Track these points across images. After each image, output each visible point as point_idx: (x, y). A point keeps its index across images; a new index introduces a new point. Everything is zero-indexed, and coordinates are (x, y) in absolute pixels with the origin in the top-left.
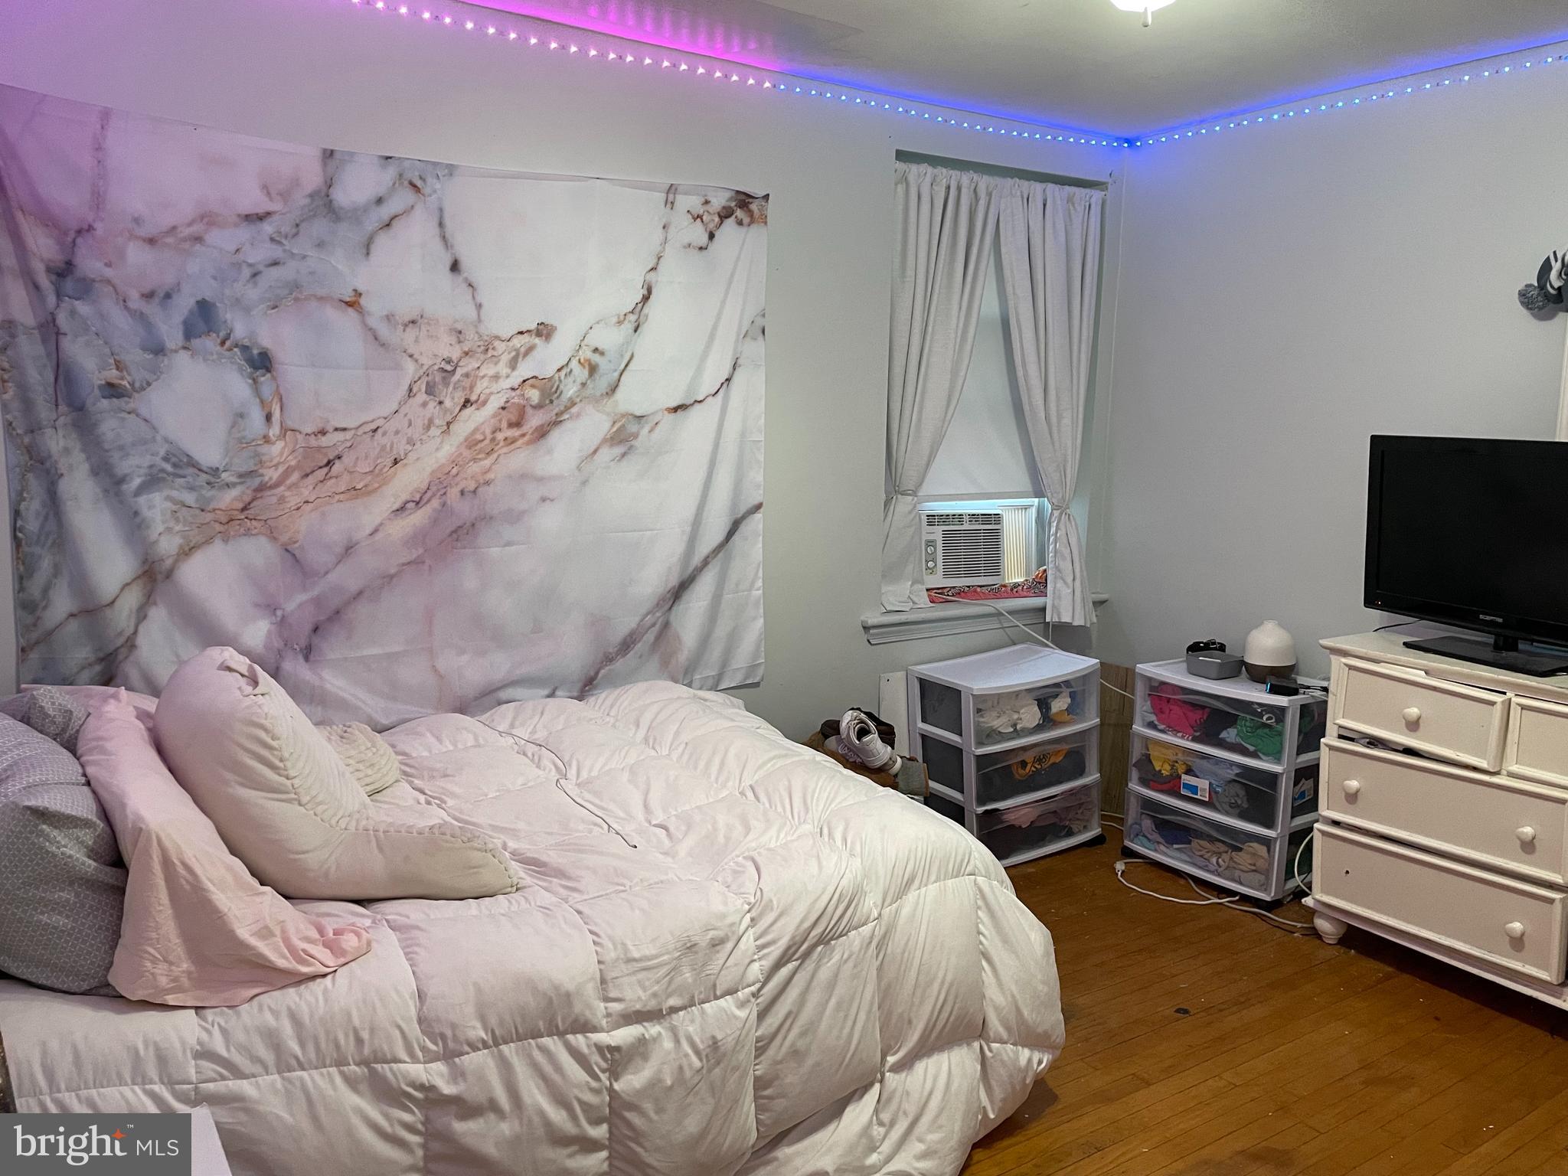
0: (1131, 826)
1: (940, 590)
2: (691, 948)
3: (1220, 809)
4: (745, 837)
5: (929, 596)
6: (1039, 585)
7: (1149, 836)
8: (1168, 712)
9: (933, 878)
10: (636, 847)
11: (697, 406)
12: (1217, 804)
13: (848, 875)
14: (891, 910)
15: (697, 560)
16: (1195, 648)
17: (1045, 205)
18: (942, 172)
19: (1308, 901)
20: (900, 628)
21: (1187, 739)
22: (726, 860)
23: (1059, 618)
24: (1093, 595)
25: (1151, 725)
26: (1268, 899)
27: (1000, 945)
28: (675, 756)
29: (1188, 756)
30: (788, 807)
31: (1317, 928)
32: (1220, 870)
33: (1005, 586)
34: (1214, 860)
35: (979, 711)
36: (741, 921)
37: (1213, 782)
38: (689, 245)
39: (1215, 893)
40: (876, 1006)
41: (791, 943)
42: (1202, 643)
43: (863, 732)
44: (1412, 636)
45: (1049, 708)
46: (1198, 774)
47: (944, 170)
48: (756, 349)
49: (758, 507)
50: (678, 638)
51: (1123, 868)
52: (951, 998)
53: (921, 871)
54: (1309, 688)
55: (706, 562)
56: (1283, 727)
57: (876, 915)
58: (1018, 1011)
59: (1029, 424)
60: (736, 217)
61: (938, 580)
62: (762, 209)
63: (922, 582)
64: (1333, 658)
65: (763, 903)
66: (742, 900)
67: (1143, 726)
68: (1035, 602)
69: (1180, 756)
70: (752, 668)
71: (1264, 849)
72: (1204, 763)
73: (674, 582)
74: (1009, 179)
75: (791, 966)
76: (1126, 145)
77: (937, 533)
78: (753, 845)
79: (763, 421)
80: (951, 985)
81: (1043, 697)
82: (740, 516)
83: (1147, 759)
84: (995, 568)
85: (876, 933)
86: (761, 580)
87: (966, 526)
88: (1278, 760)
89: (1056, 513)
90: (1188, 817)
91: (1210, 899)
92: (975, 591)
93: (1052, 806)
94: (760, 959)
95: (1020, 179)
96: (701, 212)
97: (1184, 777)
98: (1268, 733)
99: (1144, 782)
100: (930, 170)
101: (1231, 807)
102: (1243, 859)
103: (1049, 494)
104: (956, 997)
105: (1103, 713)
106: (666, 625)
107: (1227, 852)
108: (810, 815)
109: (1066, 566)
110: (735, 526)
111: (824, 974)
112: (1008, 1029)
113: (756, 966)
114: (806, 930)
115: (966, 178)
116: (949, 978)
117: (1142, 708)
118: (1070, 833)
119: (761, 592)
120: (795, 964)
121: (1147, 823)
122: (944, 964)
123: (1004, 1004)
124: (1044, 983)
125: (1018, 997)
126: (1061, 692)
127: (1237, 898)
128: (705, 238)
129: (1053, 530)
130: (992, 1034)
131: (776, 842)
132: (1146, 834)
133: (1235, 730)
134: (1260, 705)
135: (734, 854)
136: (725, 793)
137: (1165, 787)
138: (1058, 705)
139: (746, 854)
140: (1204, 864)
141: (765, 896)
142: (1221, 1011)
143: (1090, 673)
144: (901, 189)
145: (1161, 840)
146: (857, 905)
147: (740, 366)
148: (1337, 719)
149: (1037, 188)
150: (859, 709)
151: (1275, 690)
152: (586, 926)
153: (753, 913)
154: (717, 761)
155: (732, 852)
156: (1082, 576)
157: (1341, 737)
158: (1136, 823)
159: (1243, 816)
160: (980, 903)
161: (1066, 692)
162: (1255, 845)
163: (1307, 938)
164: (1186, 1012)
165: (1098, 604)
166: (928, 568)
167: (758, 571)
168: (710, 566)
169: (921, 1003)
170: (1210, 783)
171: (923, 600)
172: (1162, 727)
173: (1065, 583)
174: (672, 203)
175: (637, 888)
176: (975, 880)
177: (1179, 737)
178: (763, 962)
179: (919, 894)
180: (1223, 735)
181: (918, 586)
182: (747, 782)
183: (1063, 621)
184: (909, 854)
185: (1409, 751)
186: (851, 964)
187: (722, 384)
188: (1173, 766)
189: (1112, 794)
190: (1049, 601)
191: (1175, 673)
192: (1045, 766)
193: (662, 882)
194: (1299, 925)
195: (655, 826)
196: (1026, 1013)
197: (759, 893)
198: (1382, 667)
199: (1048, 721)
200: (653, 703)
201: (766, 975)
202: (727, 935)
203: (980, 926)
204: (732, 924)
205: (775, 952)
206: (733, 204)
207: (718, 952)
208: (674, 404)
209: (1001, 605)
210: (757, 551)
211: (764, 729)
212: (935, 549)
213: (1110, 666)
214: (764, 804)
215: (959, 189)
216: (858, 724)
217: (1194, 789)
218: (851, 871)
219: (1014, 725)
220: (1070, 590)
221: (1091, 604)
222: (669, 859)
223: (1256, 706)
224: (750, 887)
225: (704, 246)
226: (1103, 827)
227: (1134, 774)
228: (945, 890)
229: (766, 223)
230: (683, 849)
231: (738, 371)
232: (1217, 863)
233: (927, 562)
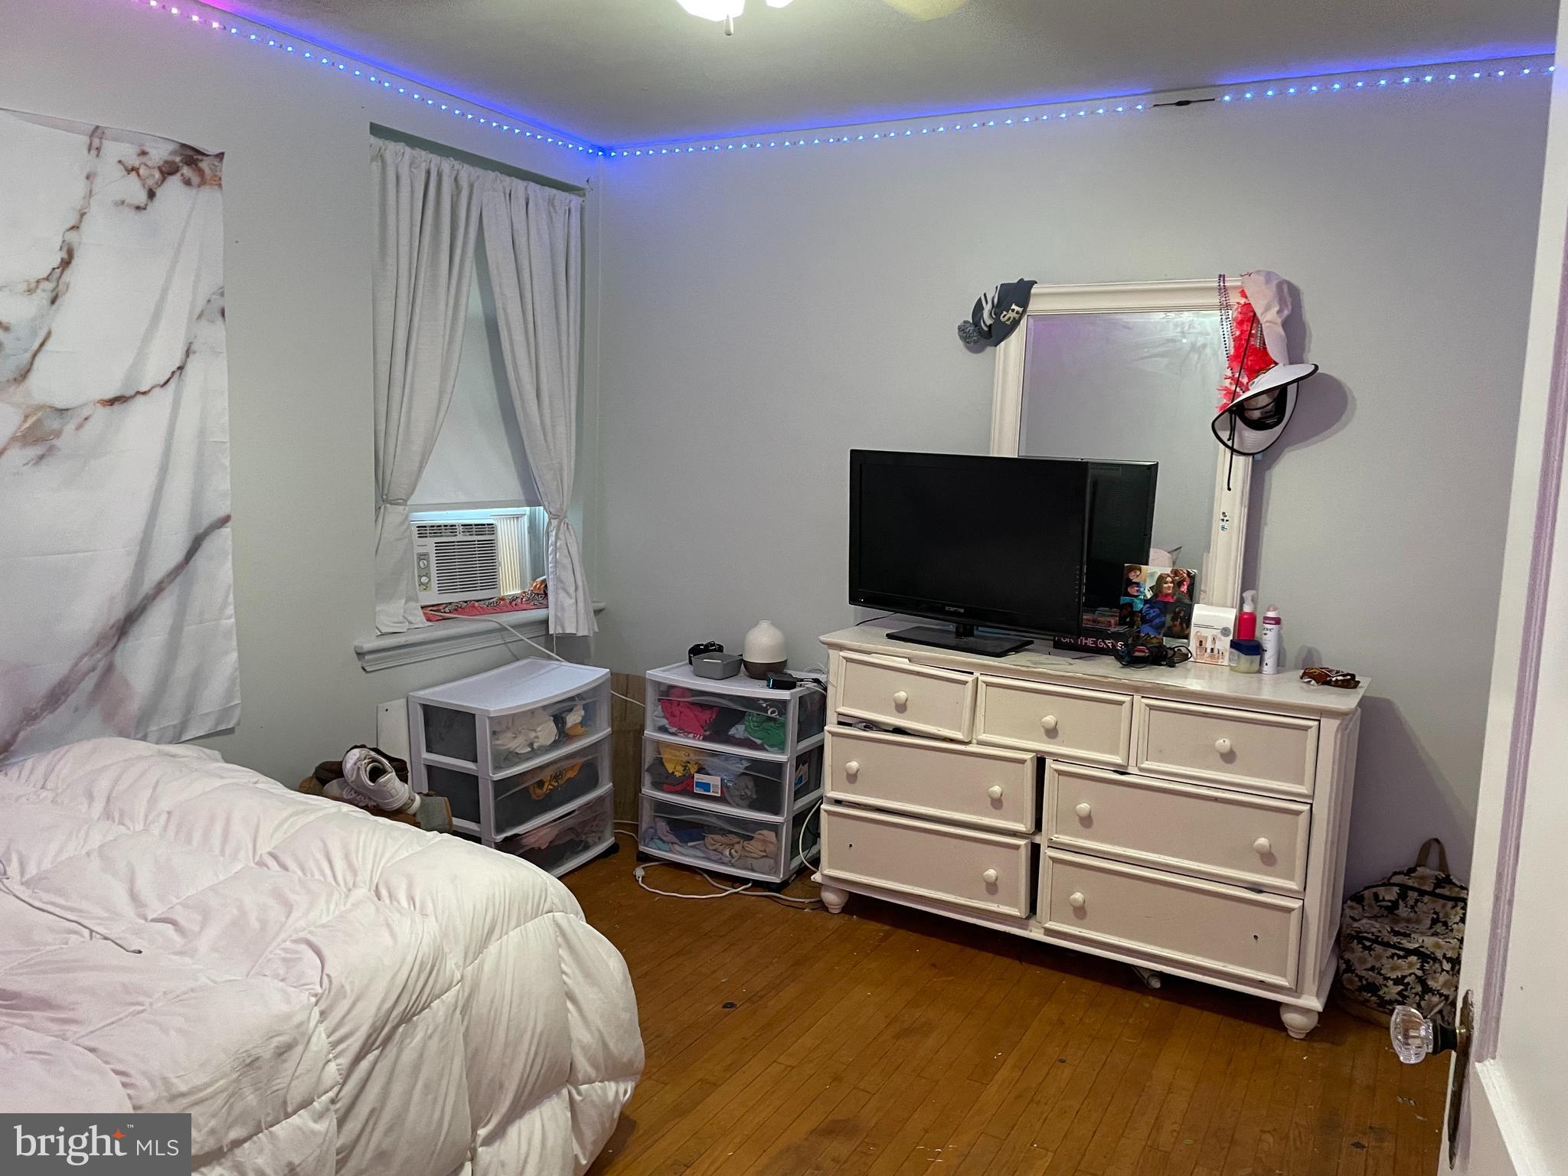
0: (646, 831)
1: (436, 607)
2: (251, 1064)
3: (731, 801)
4: (288, 917)
5: (425, 614)
6: (541, 595)
7: (663, 838)
8: (678, 714)
9: (513, 923)
10: (140, 952)
11: (140, 399)
12: (729, 799)
13: (425, 941)
14: (473, 968)
15: (148, 586)
16: (696, 651)
17: (527, 204)
18: (422, 155)
19: (817, 877)
20: (400, 651)
21: (699, 739)
22: (270, 949)
23: (563, 628)
24: (594, 604)
25: (663, 729)
26: (778, 881)
27: (581, 980)
28: (156, 830)
29: (698, 755)
30: (328, 872)
31: (824, 900)
32: (733, 861)
33: (503, 599)
34: (727, 852)
35: (494, 733)
36: (309, 1018)
37: (725, 777)
38: (123, 202)
39: (730, 883)
40: (465, 1076)
41: (371, 1031)
42: (702, 645)
43: (376, 773)
44: (893, 629)
45: (564, 723)
46: (710, 772)
47: (423, 153)
48: (215, 333)
49: (225, 521)
50: (126, 684)
51: (643, 873)
52: (541, 1049)
53: (500, 920)
54: (802, 680)
55: (160, 588)
56: (786, 718)
57: (459, 978)
58: (605, 1045)
59: (523, 431)
60: (182, 175)
61: (433, 597)
62: (214, 169)
63: (417, 601)
64: (830, 651)
65: (332, 993)
66: (307, 993)
67: (654, 731)
68: (537, 614)
69: (693, 757)
70: (226, 712)
71: (773, 834)
72: (715, 760)
73: (119, 613)
74: (490, 172)
75: (371, 1057)
76: (600, 153)
77: (429, 545)
78: (302, 923)
79: (227, 418)
80: (541, 1035)
81: (558, 712)
82: (201, 531)
83: (659, 762)
84: (491, 581)
85: (460, 996)
86: (232, 607)
87: (460, 537)
88: (782, 750)
89: (555, 522)
90: (701, 814)
91: (727, 891)
92: (474, 606)
93: (570, 822)
94: (336, 1057)
95: (501, 173)
96: (137, 164)
97: (696, 776)
98: (773, 725)
99: (657, 785)
100: (408, 150)
101: (742, 799)
102: (754, 846)
103: (546, 503)
104: (547, 1047)
105: (613, 722)
106: (110, 668)
107: (739, 843)
108: (359, 878)
109: (568, 577)
110: (196, 544)
111: (408, 1056)
112: (595, 1065)
113: (332, 1067)
114: (389, 1009)
115: (447, 165)
116: (538, 1030)
117: (653, 715)
118: (587, 847)
119: (233, 620)
120: (376, 1052)
121: (662, 826)
122: (532, 1014)
123: (591, 1040)
124: (626, 1009)
125: (604, 1031)
126: (576, 705)
127: (750, 884)
128: (141, 197)
129: (552, 539)
130: (580, 1076)
131: (328, 915)
132: (661, 836)
133: (744, 726)
134: (765, 700)
135: (279, 939)
136: (238, 867)
137: (679, 788)
138: (571, 720)
139: (294, 937)
140: (718, 857)
141: (334, 981)
142: (762, 997)
143: (599, 686)
144: (376, 167)
145: (675, 840)
146: (439, 970)
147: (194, 352)
148: (837, 706)
149: (519, 185)
150: (363, 746)
151: (778, 685)
152: (108, 1066)
153: (323, 1005)
154: (218, 829)
155: (277, 934)
156: (584, 585)
157: (840, 723)
158: (651, 828)
159: (753, 806)
160: (560, 939)
161: (579, 705)
162: (765, 832)
163: (815, 912)
164: (731, 1005)
165: (597, 612)
166: (421, 584)
167: (227, 597)
168: (165, 593)
169: (512, 1061)
170: (722, 780)
171: (419, 619)
172: (673, 730)
173: (568, 593)
174: (98, 149)
175: (159, 1005)
176: (554, 916)
177: (690, 738)
178: (340, 1061)
179: (501, 943)
180: (732, 732)
181: (412, 604)
182: (264, 849)
183: (567, 632)
184: (487, 904)
185: (898, 731)
186: (436, 1038)
187: (173, 373)
188: (685, 767)
189: (626, 800)
190: (551, 612)
191: (681, 676)
192: (561, 782)
193: (193, 990)
194: (807, 901)
195: (153, 920)
196: (611, 1045)
197: (326, 980)
198: (872, 657)
199: (564, 735)
200: (105, 768)
201: (344, 1073)
202: (295, 1038)
203: (563, 965)
204: (301, 1024)
205: (355, 1043)
206: (178, 159)
207: (285, 1061)
208: (111, 394)
209: (504, 620)
210: (226, 573)
211: (263, 782)
212: (428, 562)
213: (618, 674)
214: (295, 873)
215: (440, 175)
216: (369, 763)
217: (706, 786)
218: (429, 933)
219: (531, 745)
220: (573, 601)
221: (592, 614)
222: (187, 960)
223: (761, 702)
224: (313, 974)
225: (142, 205)
226: (616, 835)
227: (647, 779)
228: (527, 934)
229: (220, 185)
230: (203, 945)
231: (192, 357)
232: (730, 854)
233: (420, 577)
